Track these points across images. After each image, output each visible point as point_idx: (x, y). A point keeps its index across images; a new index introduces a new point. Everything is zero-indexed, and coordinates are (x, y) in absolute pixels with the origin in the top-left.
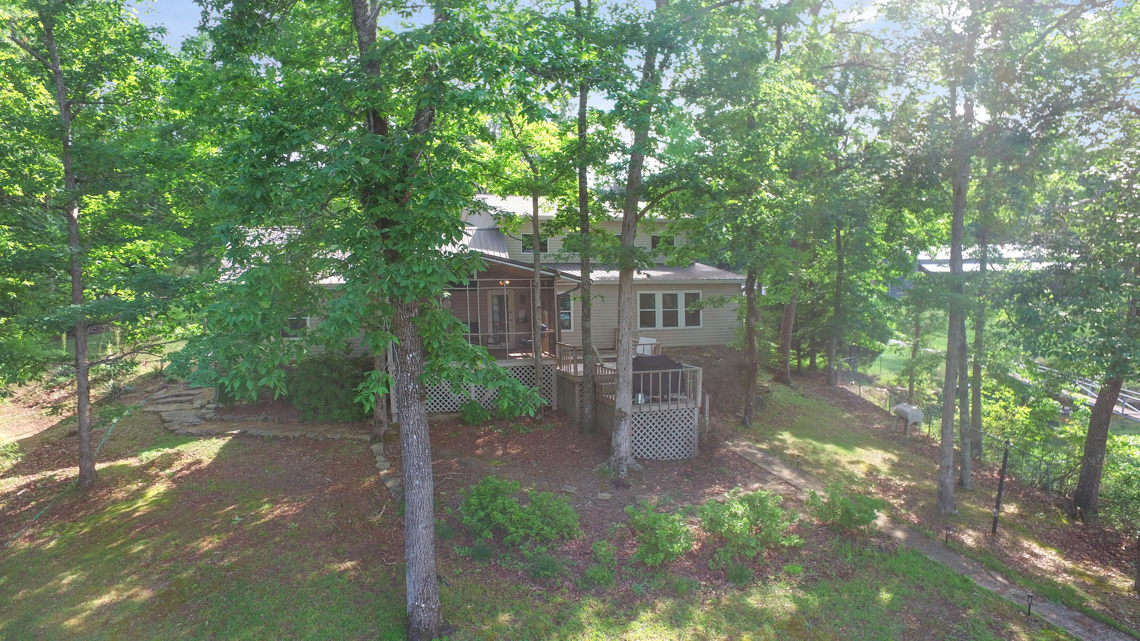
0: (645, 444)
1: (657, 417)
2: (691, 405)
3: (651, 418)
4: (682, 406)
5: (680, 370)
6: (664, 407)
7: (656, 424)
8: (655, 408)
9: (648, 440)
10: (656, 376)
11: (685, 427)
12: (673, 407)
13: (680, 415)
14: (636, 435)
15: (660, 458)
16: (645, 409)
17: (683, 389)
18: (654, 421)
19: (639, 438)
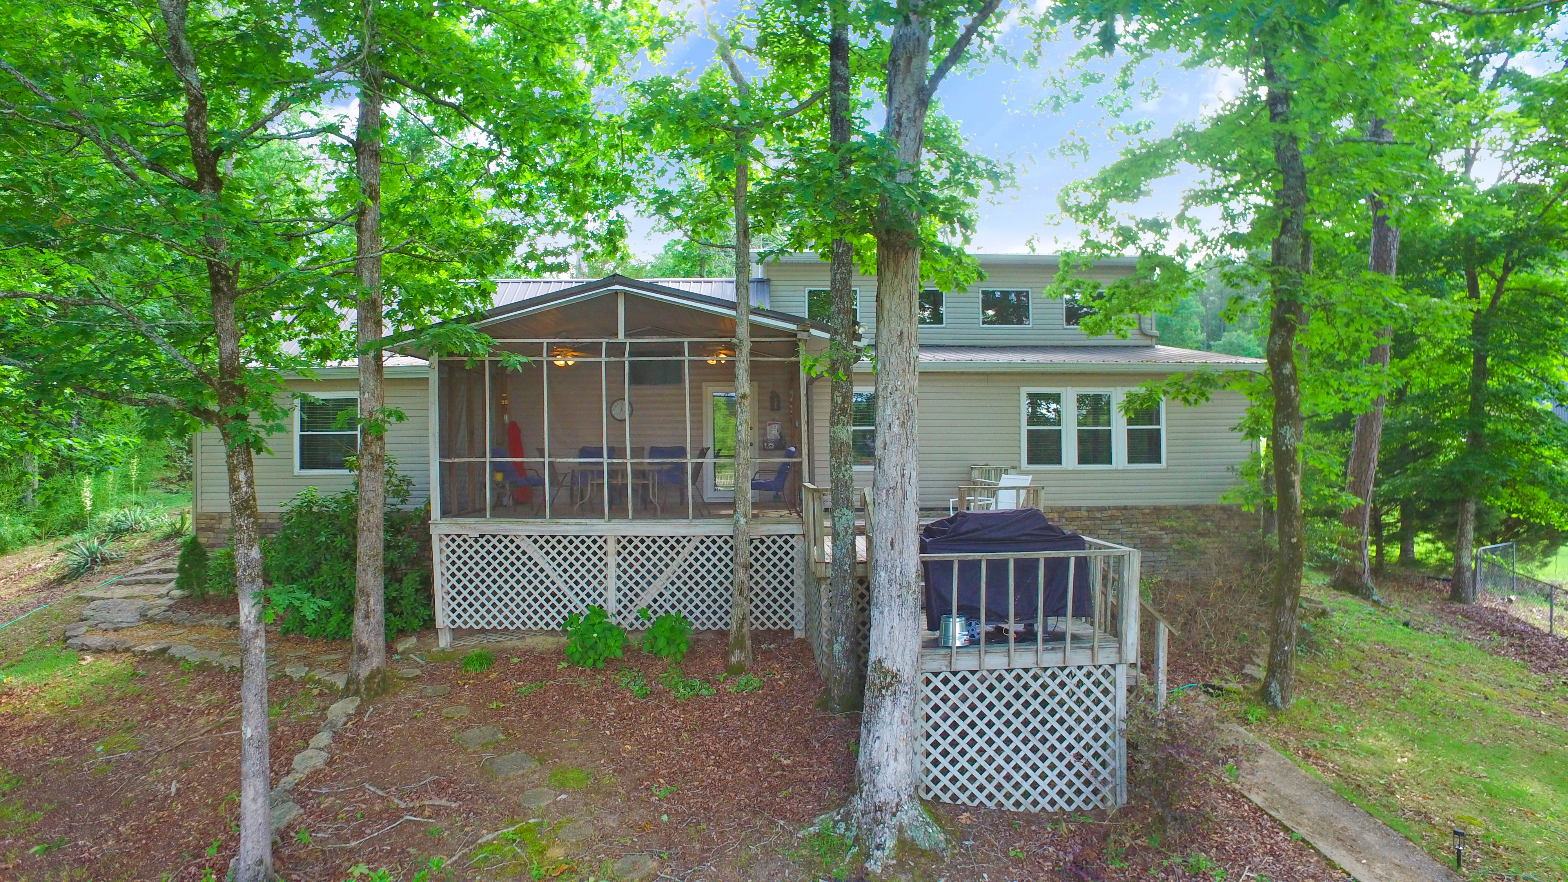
0: (963, 762)
1: (1000, 688)
2: (1106, 657)
3: (982, 689)
4: (1078, 657)
5: (1072, 555)
6: (1023, 658)
7: (999, 706)
8: (995, 660)
9: (972, 752)
10: (998, 569)
11: (1088, 720)
12: (1052, 659)
13: (1071, 684)
14: (936, 736)
15: (1009, 805)
16: (965, 663)
17: (1083, 610)
18: (991, 697)
19: (945, 744)
